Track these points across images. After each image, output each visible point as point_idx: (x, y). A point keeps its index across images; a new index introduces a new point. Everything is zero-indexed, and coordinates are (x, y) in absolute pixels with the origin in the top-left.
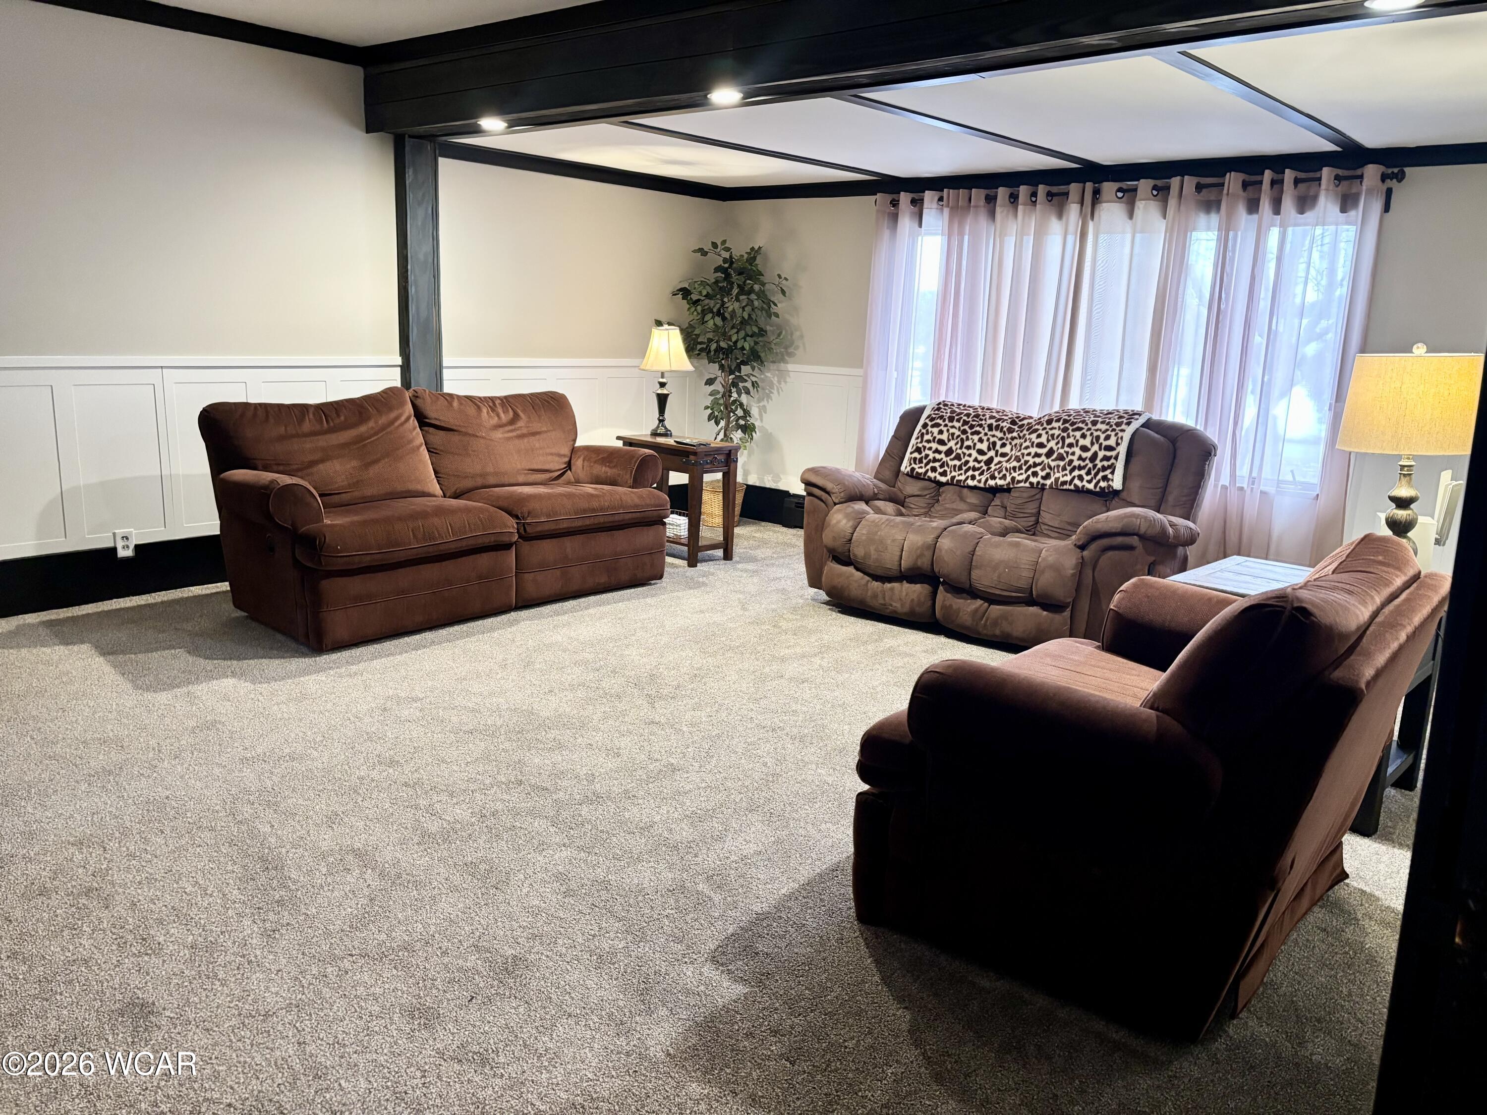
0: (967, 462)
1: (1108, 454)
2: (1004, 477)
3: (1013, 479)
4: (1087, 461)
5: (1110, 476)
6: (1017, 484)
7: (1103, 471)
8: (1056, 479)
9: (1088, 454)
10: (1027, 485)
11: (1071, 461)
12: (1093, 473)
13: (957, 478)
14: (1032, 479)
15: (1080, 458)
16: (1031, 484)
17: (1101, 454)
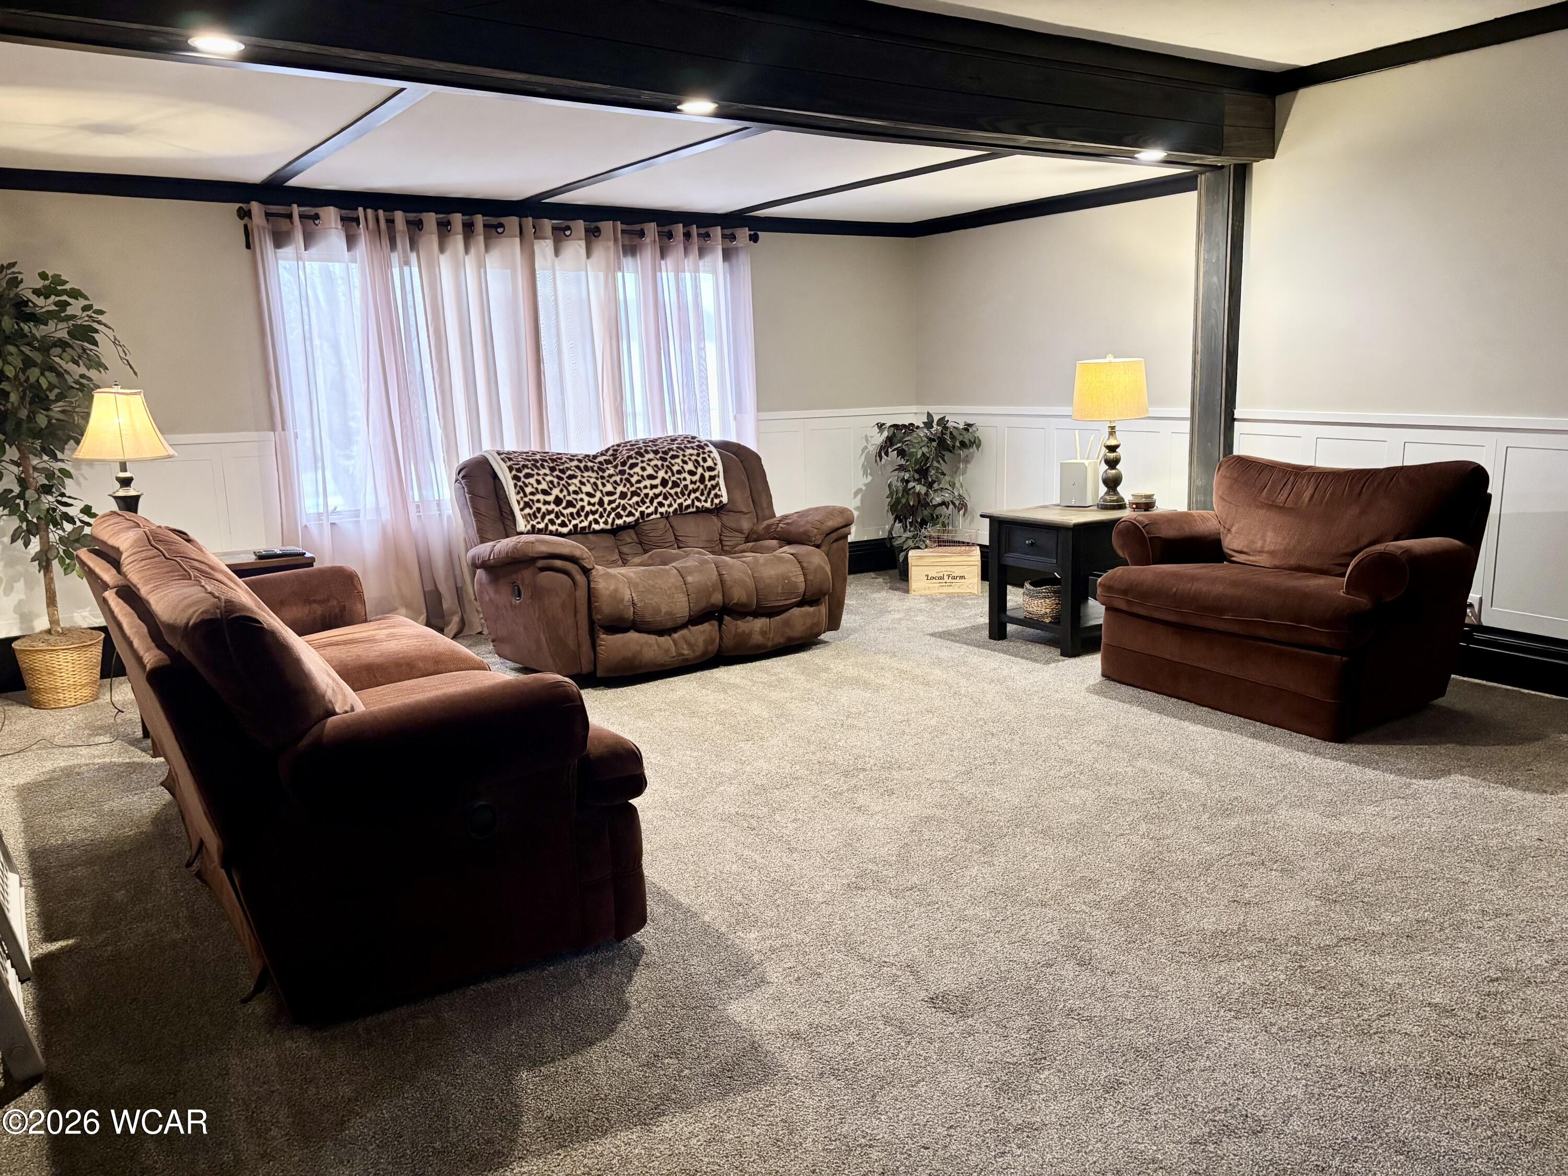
0: (583, 508)
1: (712, 473)
2: (630, 514)
3: (642, 513)
4: (698, 484)
5: (719, 493)
6: (647, 517)
7: (714, 490)
8: (679, 504)
9: (697, 477)
10: (658, 516)
11: (686, 486)
12: (706, 493)
13: (580, 526)
14: (660, 510)
15: (692, 482)
16: (661, 514)
17: (707, 474)
